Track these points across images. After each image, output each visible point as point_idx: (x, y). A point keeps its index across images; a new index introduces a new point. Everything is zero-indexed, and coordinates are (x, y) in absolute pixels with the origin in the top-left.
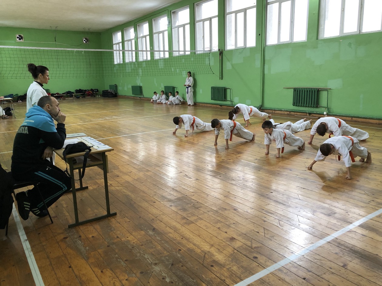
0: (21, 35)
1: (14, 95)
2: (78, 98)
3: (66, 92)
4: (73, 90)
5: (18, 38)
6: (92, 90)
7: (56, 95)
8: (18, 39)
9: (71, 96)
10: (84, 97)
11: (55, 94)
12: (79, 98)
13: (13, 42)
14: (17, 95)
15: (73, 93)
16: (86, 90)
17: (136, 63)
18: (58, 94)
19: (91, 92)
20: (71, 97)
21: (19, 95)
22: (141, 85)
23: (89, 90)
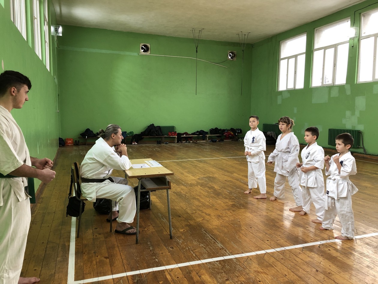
0: (148, 45)
1: (128, 134)
2: (213, 141)
3: (198, 132)
4: (206, 130)
5: (142, 48)
6: (232, 130)
7: (185, 136)
8: (143, 50)
9: (204, 138)
10: (222, 140)
11: (183, 134)
12: (216, 141)
13: (136, 54)
14: (131, 133)
15: (207, 133)
16: (224, 130)
17: (348, 87)
18: (186, 133)
19: (232, 133)
20: (203, 140)
21: (135, 133)
22: (360, 128)
23: (228, 130)
